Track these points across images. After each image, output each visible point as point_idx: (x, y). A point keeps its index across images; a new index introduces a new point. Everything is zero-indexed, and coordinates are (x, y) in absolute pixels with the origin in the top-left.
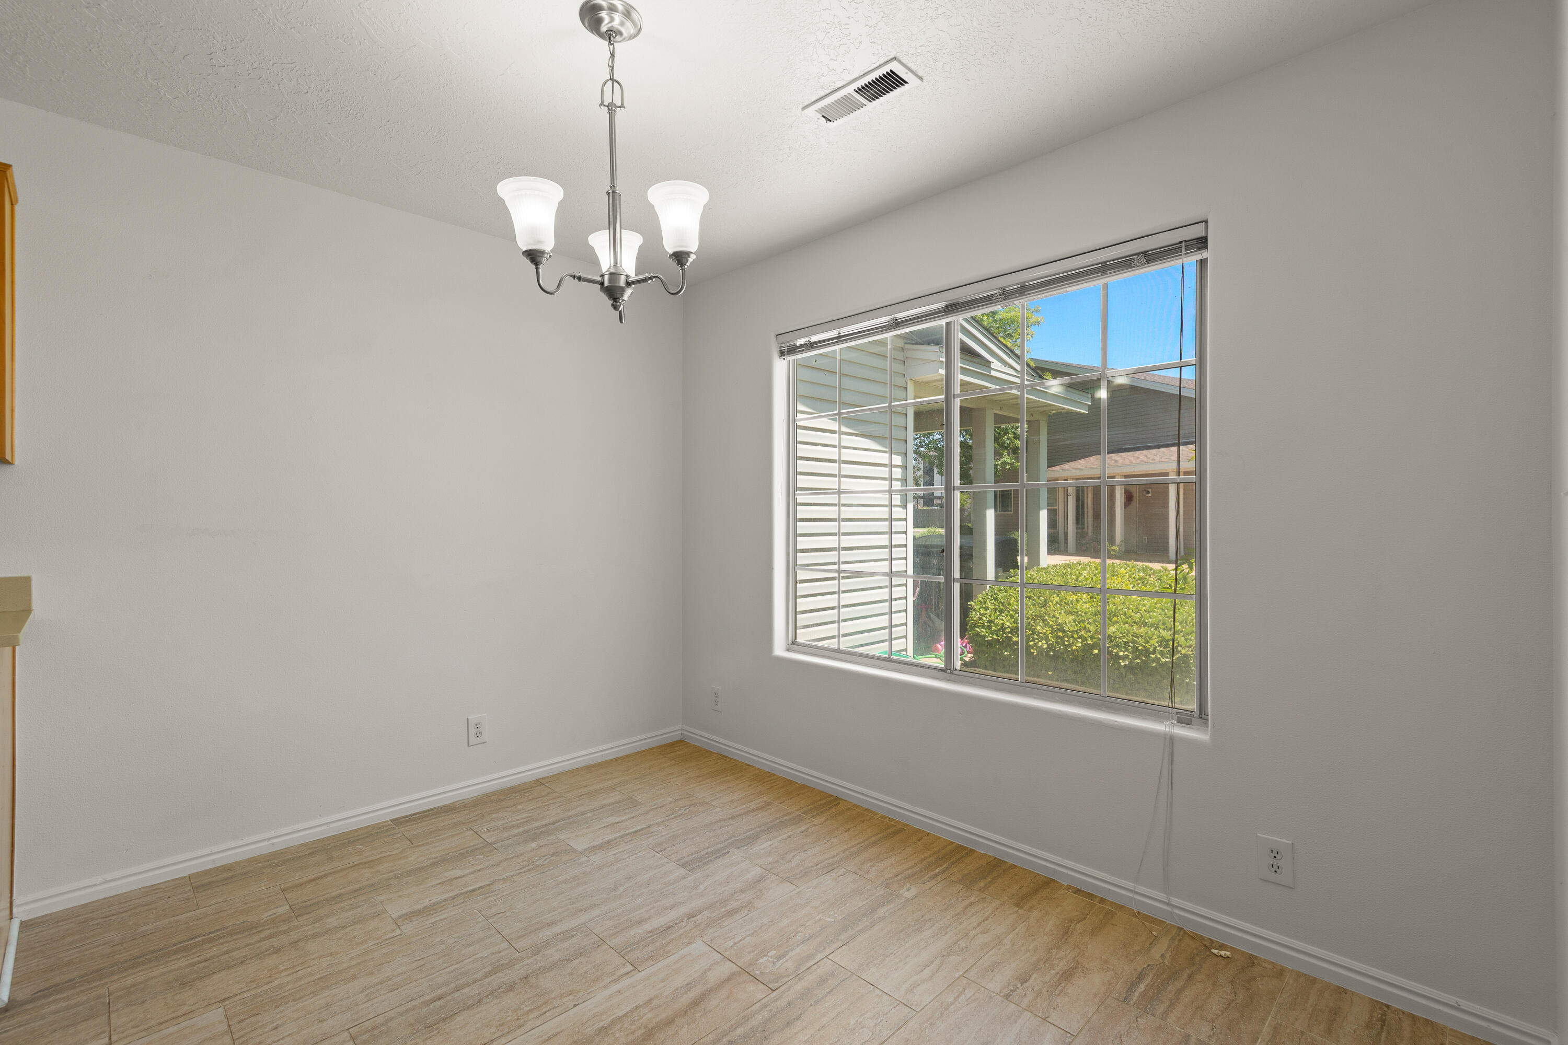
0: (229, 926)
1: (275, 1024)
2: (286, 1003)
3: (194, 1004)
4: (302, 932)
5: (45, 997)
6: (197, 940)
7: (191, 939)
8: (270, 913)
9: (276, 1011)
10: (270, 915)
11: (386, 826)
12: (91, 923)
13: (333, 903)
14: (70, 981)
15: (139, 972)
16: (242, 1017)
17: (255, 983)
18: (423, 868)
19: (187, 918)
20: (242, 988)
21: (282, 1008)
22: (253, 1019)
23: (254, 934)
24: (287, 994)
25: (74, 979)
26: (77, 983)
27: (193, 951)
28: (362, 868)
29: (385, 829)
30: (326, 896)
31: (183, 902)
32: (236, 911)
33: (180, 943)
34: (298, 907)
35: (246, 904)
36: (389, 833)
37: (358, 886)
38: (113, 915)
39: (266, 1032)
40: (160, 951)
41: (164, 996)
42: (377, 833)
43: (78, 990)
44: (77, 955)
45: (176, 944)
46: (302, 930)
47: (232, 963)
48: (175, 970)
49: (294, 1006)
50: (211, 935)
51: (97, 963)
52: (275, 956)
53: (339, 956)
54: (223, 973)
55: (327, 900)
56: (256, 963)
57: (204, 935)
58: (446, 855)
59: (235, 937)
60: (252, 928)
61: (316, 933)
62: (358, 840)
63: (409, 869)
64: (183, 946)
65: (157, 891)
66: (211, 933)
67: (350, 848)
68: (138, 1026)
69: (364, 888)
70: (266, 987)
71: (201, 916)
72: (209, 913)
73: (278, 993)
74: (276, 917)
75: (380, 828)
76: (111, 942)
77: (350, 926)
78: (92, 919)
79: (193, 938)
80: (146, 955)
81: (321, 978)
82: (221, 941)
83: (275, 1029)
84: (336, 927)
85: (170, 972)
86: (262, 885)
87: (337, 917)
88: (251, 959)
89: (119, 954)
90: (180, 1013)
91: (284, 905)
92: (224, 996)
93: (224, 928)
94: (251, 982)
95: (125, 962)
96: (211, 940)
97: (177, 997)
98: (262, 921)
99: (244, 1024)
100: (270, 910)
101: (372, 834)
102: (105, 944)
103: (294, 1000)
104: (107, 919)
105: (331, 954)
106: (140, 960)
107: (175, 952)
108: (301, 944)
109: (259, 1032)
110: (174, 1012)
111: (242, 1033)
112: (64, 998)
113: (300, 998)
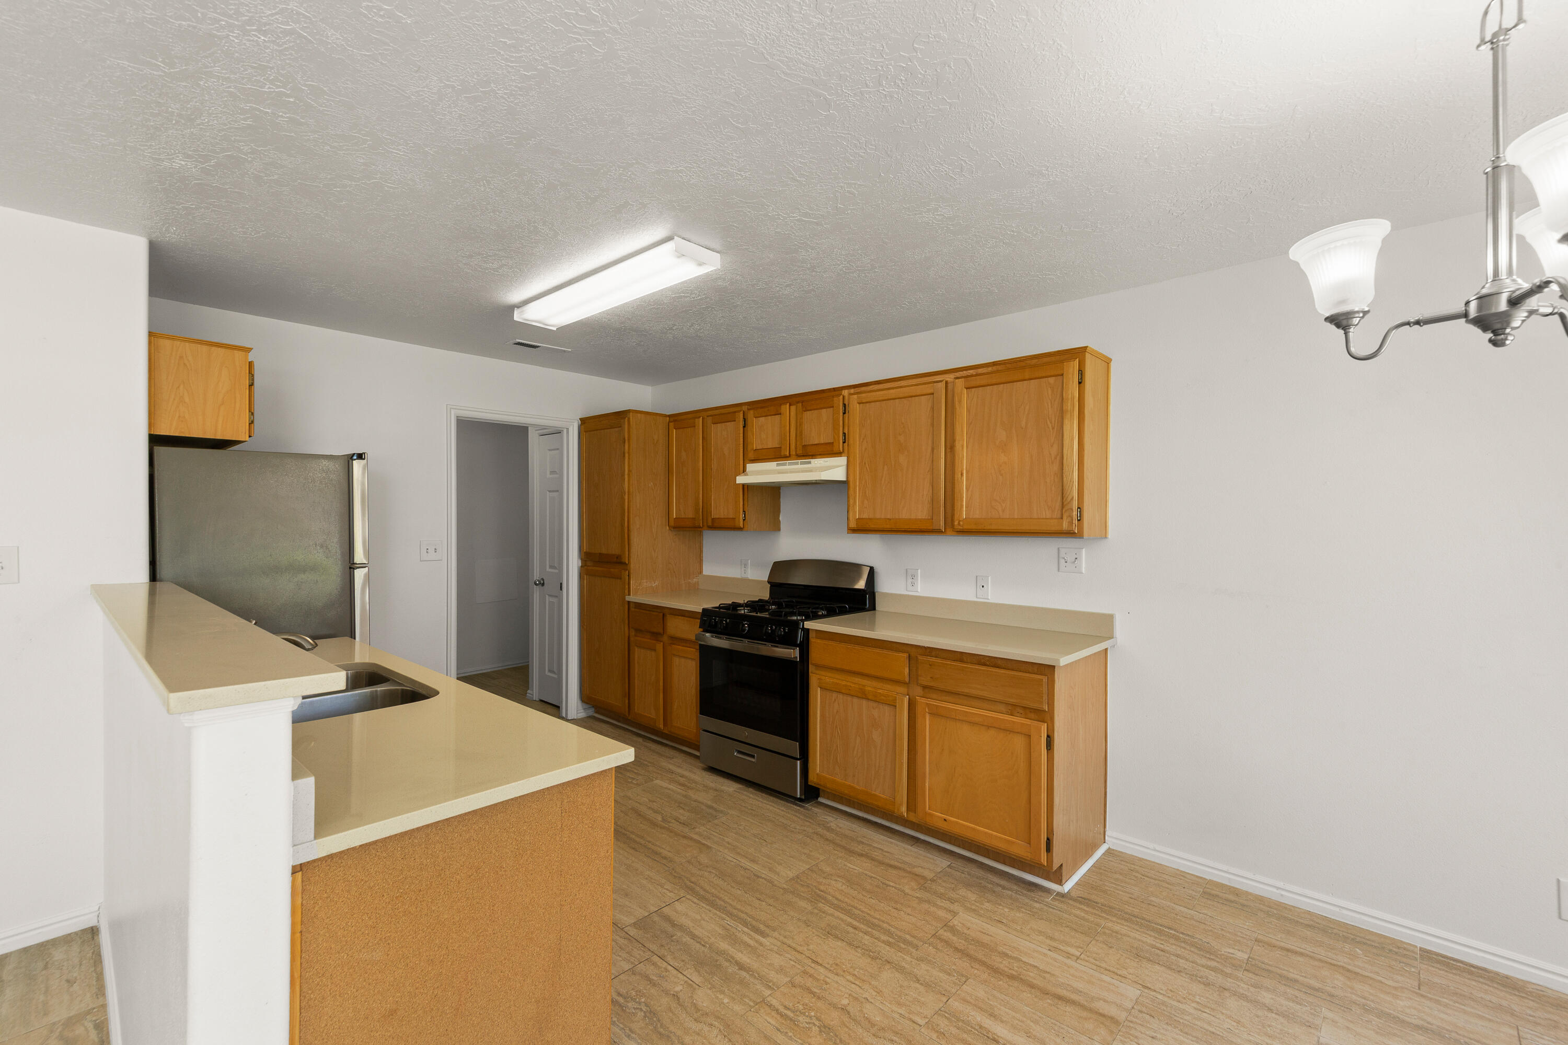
0: (1197, 938)
1: (1155, 1034)
2: (1175, 1027)
3: (1130, 974)
4: (1237, 984)
5: (1080, 903)
6: (1171, 932)
7: (1169, 928)
8: (1231, 951)
9: (1165, 1026)
10: (1229, 953)
11: (1408, 950)
12: (1134, 874)
13: (1283, 982)
14: (1096, 903)
15: (1127, 926)
16: (1144, 1009)
17: (1172, 993)
18: (1403, 1021)
19: (1180, 911)
20: (1162, 990)
21: (1169, 1028)
22: (1147, 1017)
23: (1205, 957)
24: (1181, 1021)
25: (1099, 903)
26: (1097, 907)
27: (1162, 938)
28: (1340, 973)
29: (1405, 952)
30: (1284, 972)
31: (1189, 897)
32: (1211, 931)
33: (1161, 926)
34: (1253, 963)
35: (1222, 930)
36: (1404, 960)
37: (1317, 985)
38: (1148, 877)
39: (1146, 1035)
40: (1147, 921)
41: (1122, 953)
42: (1390, 950)
43: (1094, 911)
44: (1111, 889)
45: (1158, 924)
46: (1239, 984)
47: (1174, 967)
48: (1142, 941)
49: (1177, 1034)
50: (1181, 935)
51: (1115, 902)
52: (1202, 986)
53: (1242, 1029)
54: (1163, 969)
55: (1281, 976)
56: (1187, 980)
57: (1178, 932)
58: (1447, 1030)
59: (1192, 949)
60: (1208, 952)
61: (1246, 995)
62: (1365, 944)
63: (1387, 1010)
64: (1160, 929)
65: (1182, 878)
66: (1182, 933)
67: (1347, 946)
68: (1096, 960)
69: (1322, 992)
70: (1175, 1003)
71: (1188, 916)
72: (1195, 918)
73: (1177, 1015)
74: (1231, 958)
75: (1399, 948)
76: (1132, 894)
77: (1276, 1014)
78: (1137, 872)
79: (1170, 928)
80: (1139, 918)
81: (1213, 1033)
82: (1183, 945)
83: (1153, 1038)
84: (1264, 1005)
85: (1139, 940)
86: (1247, 924)
87: (1274, 997)
88: (1187, 974)
89: (1129, 906)
90: (1119, 972)
91: (1246, 953)
92: (1149, 985)
93: (1192, 937)
94: (1171, 991)
95: (1126, 913)
96: (1177, 939)
97: (1128, 961)
98: (1219, 952)
99: (1141, 1015)
100: (1233, 948)
101: (1383, 948)
102: (1128, 893)
103: (1181, 1030)
104: (1143, 877)
105: (1238, 1022)
106: (1134, 919)
107: (1153, 930)
108: (1227, 994)
109: (1143, 1030)
110: (1118, 969)
111: (1134, 1020)
112: (1085, 911)
113: (1187, 1033)
